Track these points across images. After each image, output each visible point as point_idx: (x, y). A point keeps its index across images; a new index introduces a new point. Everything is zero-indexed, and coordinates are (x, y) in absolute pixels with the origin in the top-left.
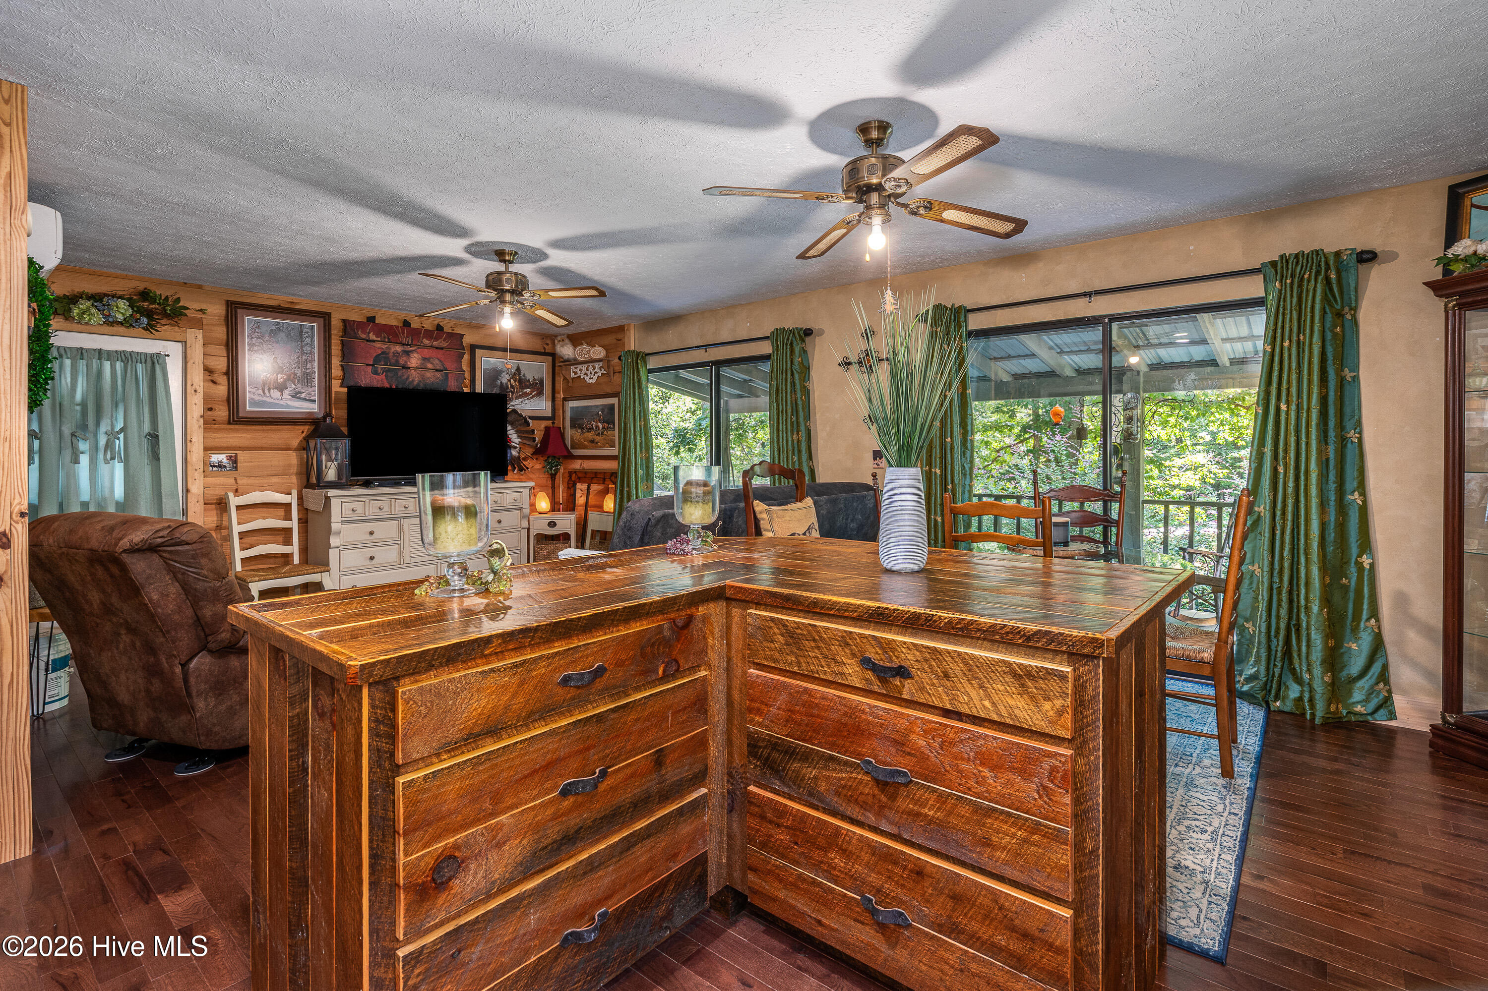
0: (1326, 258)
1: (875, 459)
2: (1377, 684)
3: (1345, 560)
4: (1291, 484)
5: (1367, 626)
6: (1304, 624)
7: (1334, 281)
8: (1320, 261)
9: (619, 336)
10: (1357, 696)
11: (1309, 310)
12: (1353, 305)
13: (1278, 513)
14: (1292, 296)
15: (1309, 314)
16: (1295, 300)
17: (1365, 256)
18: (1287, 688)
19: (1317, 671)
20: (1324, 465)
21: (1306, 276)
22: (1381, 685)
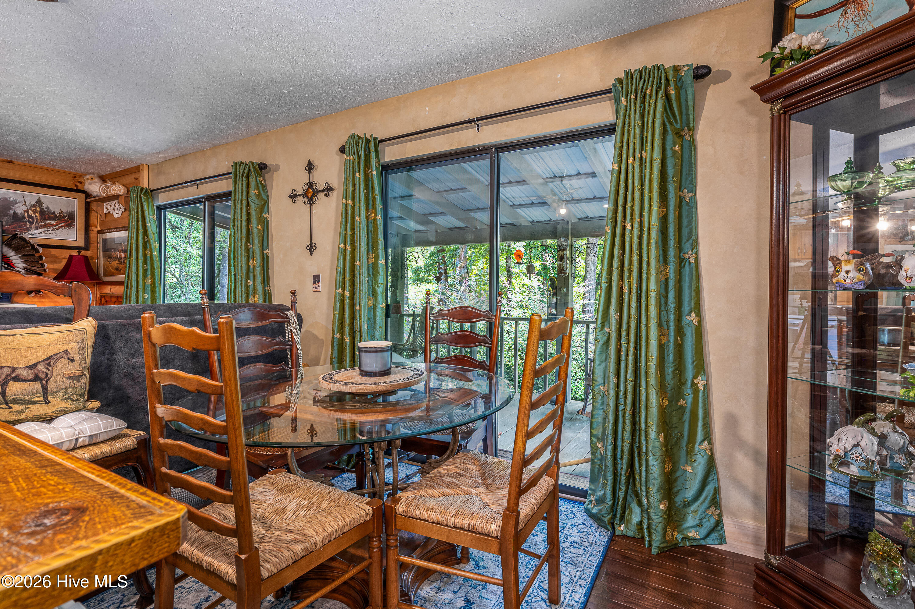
0: (666, 73)
1: (314, 283)
2: (709, 508)
3: (682, 381)
4: (634, 304)
5: (701, 448)
6: (644, 449)
7: (673, 97)
8: (661, 77)
9: (136, 176)
10: (690, 521)
11: (650, 125)
12: (692, 125)
13: (624, 334)
14: (635, 112)
15: (650, 130)
16: (638, 116)
17: (701, 71)
18: (631, 511)
19: (655, 498)
20: (663, 286)
21: (648, 91)
22: (713, 508)
